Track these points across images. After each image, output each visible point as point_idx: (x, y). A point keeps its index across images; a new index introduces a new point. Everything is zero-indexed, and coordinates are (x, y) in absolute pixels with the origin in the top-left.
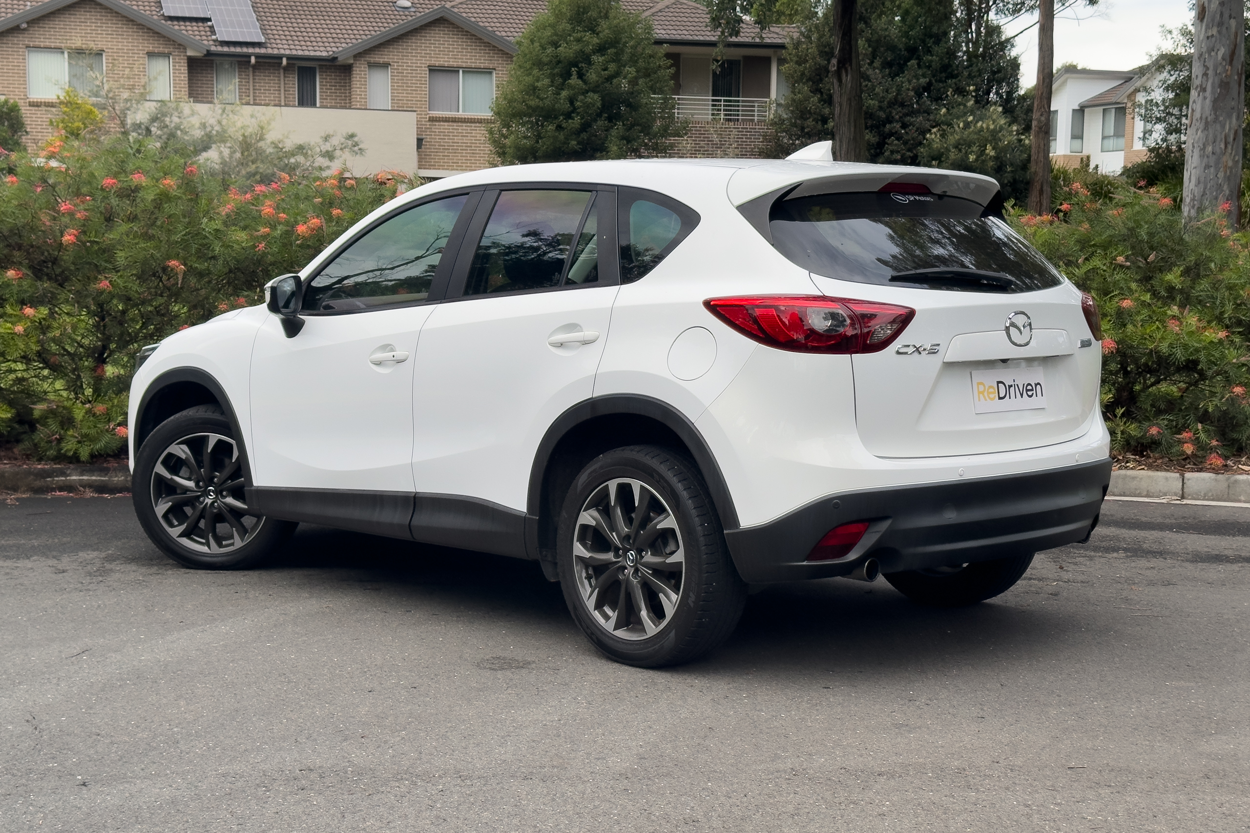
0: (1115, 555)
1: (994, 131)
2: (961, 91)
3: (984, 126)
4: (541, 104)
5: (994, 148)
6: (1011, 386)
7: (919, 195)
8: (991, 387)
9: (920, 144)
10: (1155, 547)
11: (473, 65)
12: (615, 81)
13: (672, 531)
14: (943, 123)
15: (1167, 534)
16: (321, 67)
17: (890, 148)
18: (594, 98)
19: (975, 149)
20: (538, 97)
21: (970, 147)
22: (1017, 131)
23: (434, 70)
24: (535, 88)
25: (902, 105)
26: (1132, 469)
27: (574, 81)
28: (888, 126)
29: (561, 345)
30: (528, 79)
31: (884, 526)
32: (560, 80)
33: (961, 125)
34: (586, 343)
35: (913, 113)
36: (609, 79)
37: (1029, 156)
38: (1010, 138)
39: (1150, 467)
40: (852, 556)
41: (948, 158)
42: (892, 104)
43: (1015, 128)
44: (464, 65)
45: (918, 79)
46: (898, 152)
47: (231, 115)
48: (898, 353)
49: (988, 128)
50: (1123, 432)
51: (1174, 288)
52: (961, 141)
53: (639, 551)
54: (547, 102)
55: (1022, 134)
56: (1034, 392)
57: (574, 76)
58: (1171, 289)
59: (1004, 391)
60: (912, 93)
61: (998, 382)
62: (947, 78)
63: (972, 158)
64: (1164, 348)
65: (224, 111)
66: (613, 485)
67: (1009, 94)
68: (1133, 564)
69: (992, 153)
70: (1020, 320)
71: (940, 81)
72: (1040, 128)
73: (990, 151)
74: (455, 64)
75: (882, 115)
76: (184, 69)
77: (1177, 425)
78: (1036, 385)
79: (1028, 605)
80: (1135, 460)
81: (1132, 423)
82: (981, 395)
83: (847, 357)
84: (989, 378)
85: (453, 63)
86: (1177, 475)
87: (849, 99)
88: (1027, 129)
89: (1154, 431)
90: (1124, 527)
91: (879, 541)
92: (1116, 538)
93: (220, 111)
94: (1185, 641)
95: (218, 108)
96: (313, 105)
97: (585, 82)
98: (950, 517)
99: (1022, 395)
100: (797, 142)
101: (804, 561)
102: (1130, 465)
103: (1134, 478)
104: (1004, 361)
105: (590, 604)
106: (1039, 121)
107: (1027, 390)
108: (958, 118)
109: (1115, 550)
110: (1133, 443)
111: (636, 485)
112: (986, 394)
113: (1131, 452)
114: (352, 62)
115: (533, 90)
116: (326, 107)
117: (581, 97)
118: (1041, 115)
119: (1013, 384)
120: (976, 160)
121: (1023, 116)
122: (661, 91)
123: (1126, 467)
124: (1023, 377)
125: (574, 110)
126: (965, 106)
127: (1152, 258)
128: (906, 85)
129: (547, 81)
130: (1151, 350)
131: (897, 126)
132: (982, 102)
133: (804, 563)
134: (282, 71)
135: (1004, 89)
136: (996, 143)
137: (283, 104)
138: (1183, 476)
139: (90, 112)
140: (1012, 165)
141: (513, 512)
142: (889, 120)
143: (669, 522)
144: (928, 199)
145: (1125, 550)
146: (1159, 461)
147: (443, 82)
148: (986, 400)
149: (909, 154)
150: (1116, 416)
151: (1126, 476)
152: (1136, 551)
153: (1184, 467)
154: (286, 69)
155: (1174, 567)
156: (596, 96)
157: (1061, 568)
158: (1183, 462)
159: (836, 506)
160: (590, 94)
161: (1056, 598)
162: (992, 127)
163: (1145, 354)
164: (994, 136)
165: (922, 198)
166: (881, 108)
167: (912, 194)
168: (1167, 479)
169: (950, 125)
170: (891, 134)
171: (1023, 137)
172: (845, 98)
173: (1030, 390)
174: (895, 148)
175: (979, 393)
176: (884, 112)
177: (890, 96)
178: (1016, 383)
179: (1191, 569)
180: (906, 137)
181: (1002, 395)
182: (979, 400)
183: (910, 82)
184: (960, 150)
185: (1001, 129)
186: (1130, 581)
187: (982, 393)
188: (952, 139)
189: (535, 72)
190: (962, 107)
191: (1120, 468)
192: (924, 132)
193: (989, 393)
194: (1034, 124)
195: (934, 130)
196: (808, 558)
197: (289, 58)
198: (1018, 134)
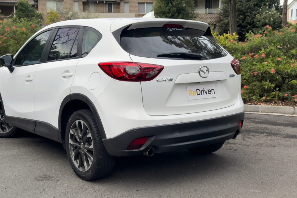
0: (263, 135)
1: (273, 14)
2: (265, 5)
3: (271, 13)
4: (162, 10)
5: (273, 19)
6: (202, 91)
7: (178, 28)
8: (194, 91)
9: (255, 18)
10: (276, 132)
11: (148, 2)
12: (180, 4)
13: (90, 138)
14: (261, 13)
15: (282, 127)
16: (113, 3)
17: (247, 19)
18: (174, 9)
19: (268, 19)
20: (161, 9)
21: (267, 18)
22: (279, 14)
23: (139, 3)
24: (161, 7)
25: (250, 8)
26: (280, 105)
27: (170, 5)
28: (247, 14)
29: (65, 77)
30: (159, 5)
31: (153, 139)
32: (167, 5)
33: (265, 13)
34: (70, 76)
35: (253, 11)
36: (178, 4)
37: (282, 20)
38: (277, 16)
39: (285, 105)
40: (142, 149)
41: (261, 21)
42: (248, 8)
43: (278, 13)
44: (146, 2)
45: (254, 2)
46: (249, 20)
47: (90, 15)
48: (157, 81)
49: (271, 14)
50: (278, 95)
51: (294, 54)
52: (265, 17)
53: (84, 143)
54: (163, 10)
55: (280, 15)
56: (211, 92)
57: (170, 4)
58: (293, 55)
59: (199, 92)
60: (253, 6)
61: (197, 90)
62: (262, 2)
63: (267, 21)
64: (289, 71)
65: (88, 14)
66: (77, 122)
67: (278, 5)
68: (266, 138)
69: (272, 20)
70: (205, 69)
71: (260, 2)
72: (284, 13)
73: (272, 19)
74: (144, 2)
75: (245, 11)
76: (82, 4)
77: (294, 93)
78: (212, 90)
79: (225, 154)
80: (281, 103)
81: (281, 92)
82: (190, 94)
83: (139, 82)
84: (194, 88)
85: (143, 1)
86: (293, 107)
87: (233, 7)
88: (281, 14)
89: (286, 95)
90: (270, 125)
91: (151, 143)
92: (266, 129)
93: (87, 14)
94: (266, 171)
95: (87, 13)
96: (112, 12)
97: (173, 5)
98: (177, 135)
99: (206, 94)
100: (225, 18)
101: (126, 150)
102: (280, 104)
103: (280, 108)
104: (199, 83)
105: (73, 158)
106: (284, 12)
107: (208, 92)
108: (264, 11)
109: (263, 133)
110: (281, 98)
111: (82, 122)
112: (192, 94)
113: (280, 100)
114: (120, 2)
115: (160, 7)
116: (114, 13)
117: (171, 9)
118: (285, 10)
119: (203, 90)
120: (268, 21)
121: (281, 11)
122: (191, 7)
123: (279, 105)
124: (207, 88)
125: (170, 12)
126: (266, 8)
127: (288, 46)
128: (251, 4)
129: (163, 5)
130: (286, 72)
131: (249, 14)
132: (270, 7)
133: (126, 151)
134: (104, 4)
135: (276, 4)
136: (273, 17)
137: (104, 12)
138: (294, 108)
139: (56, 15)
140: (277, 22)
141: (55, 128)
142: (247, 12)
143: (89, 135)
144: (181, 29)
145: (267, 133)
146: (288, 103)
147: (141, 6)
148: (192, 95)
149: (252, 20)
150: (276, 91)
151: (278, 108)
152: (270, 133)
153: (295, 105)
154: (105, 4)
155: (278, 140)
156: (175, 8)
157: (243, 140)
158: (295, 104)
159: (135, 132)
160: (174, 8)
161: (235, 151)
162: (272, 13)
163: (284, 73)
164: (273, 16)
165: (179, 29)
166: (245, 9)
167: (175, 28)
168: (290, 108)
169: (262, 13)
170: (247, 16)
171: (280, 16)
172: (231, 7)
173: (209, 92)
174: (248, 19)
175: (189, 93)
176: (246, 10)
177: (247, 6)
178: (204, 90)
179: (283, 141)
180: (251, 16)
181: (198, 94)
182: (189, 96)
183: (252, 3)
184: (264, 19)
185: (275, 14)
186: (262, 145)
187: (191, 93)
188: (262, 17)
189: (161, 3)
190: (265, 9)
191: (277, 105)
192: (255, 15)
193: (193, 93)
194: (283, 12)
195: (258, 14)
196: (127, 149)
197: (106, 1)
198: (279, 15)
